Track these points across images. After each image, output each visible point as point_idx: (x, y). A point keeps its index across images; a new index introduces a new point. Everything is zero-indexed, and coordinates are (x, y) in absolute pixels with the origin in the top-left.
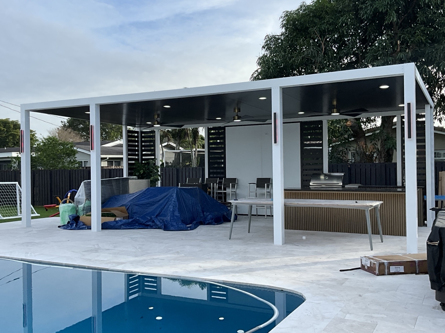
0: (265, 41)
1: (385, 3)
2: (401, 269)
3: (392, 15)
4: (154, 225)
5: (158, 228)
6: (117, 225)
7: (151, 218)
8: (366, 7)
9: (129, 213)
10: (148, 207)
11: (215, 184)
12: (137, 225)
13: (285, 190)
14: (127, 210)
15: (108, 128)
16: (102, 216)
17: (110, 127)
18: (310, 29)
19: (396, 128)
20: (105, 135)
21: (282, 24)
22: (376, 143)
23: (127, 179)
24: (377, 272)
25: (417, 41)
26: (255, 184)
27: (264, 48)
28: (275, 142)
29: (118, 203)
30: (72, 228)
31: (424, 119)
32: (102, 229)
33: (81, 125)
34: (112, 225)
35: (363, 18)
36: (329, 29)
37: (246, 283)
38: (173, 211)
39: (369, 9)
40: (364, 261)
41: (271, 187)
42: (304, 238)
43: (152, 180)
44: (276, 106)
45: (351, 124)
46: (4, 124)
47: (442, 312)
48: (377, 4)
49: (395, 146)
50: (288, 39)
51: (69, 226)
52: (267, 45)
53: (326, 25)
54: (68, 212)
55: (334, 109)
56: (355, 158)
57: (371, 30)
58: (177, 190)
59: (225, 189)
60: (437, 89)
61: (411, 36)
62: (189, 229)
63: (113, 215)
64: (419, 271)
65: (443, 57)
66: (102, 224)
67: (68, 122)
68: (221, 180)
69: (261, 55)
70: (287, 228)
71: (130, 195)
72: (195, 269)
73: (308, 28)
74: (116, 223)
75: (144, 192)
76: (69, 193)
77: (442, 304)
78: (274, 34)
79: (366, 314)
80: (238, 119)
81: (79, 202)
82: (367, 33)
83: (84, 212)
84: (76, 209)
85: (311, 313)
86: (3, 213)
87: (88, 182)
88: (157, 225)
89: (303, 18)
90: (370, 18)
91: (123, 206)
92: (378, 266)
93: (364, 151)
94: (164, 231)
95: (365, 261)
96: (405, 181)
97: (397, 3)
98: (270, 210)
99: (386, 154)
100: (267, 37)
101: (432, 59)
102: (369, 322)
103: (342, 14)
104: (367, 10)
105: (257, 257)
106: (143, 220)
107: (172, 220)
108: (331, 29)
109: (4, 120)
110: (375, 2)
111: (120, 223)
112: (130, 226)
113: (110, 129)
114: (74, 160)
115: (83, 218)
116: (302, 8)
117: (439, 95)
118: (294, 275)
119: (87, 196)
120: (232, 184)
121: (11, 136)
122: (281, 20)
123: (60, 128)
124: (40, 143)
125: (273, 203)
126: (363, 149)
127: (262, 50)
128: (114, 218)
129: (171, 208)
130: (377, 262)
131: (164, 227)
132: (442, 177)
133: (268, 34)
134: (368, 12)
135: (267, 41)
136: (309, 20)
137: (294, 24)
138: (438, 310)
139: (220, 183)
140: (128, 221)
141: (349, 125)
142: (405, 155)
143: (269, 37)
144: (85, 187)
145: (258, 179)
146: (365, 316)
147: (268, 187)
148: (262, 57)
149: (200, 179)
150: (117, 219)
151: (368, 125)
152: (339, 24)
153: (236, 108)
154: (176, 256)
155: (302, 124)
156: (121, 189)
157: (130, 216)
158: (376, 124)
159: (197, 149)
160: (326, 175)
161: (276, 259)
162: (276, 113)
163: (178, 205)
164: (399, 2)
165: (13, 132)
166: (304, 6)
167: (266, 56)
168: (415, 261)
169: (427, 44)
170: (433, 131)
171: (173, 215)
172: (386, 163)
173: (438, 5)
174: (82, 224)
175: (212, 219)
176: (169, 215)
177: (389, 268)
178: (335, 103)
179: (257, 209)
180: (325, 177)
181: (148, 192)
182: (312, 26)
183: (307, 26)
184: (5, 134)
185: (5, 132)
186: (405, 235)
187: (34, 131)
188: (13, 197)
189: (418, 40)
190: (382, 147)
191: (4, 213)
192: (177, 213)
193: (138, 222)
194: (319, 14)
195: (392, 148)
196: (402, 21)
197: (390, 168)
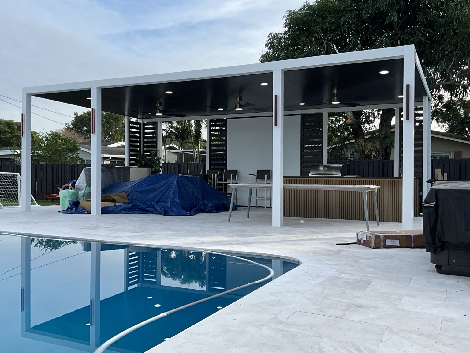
0: (268, 39)
1: (386, 2)
2: (397, 243)
3: (393, 15)
4: (154, 211)
5: (158, 214)
6: (117, 209)
7: (151, 204)
8: (368, 7)
9: (129, 199)
10: (149, 193)
11: (216, 175)
12: (137, 211)
13: (284, 177)
14: (127, 196)
15: (112, 131)
16: (102, 201)
17: (114, 130)
18: (312, 28)
19: (394, 131)
20: (109, 138)
21: (286, 23)
22: (375, 141)
23: (128, 168)
24: (373, 245)
25: (416, 42)
26: (255, 175)
27: (268, 46)
28: (276, 125)
29: (118, 190)
30: (72, 212)
31: (422, 118)
32: (102, 213)
33: (85, 128)
34: (112, 209)
35: (365, 17)
36: (332, 28)
37: (243, 252)
38: (174, 197)
39: (370, 9)
40: (360, 235)
41: (271, 179)
42: (302, 222)
43: (153, 171)
44: (278, 89)
45: (350, 121)
46: (8, 125)
47: (436, 274)
48: (378, 4)
49: (393, 143)
50: (291, 38)
51: (69, 211)
52: (270, 43)
53: (329, 24)
54: (68, 198)
55: (335, 97)
56: (354, 156)
57: (372, 30)
58: (178, 177)
59: (225, 180)
60: (435, 90)
61: (411, 37)
62: (189, 214)
63: (114, 201)
64: (414, 245)
65: (442, 57)
66: (102, 209)
67: (71, 124)
68: (222, 172)
69: (264, 53)
70: (285, 215)
71: (131, 183)
72: (193, 242)
73: (310, 27)
74: (115, 207)
75: (145, 179)
76: (71, 184)
77: (437, 266)
78: (277, 32)
79: (360, 274)
80: (240, 108)
81: (79, 189)
82: (368, 33)
83: (85, 198)
84: (76, 195)
85: (306, 273)
86: (3, 202)
87: (89, 169)
88: (157, 211)
89: (306, 17)
90: (371, 17)
91: (123, 192)
92: (374, 239)
93: (362, 149)
94: (164, 216)
95: (362, 235)
96: (402, 172)
97: (398, 3)
98: (269, 201)
99: (384, 152)
100: (270, 35)
101: (430, 59)
102: (364, 279)
103: (344, 13)
104: (369, 10)
105: (255, 235)
106: (142, 206)
107: (172, 206)
108: (333, 28)
109: (9, 121)
110: (377, 1)
111: (120, 208)
112: (129, 211)
113: (113, 132)
114: (76, 156)
115: (83, 203)
116: (305, 8)
117: (437, 96)
118: (292, 247)
119: (88, 183)
120: (232, 176)
121: (15, 137)
122: (285, 19)
123: (64, 130)
124: (43, 138)
125: (272, 186)
126: (362, 147)
127: (265, 47)
128: (114, 203)
129: (171, 194)
130: (373, 235)
131: (164, 212)
132: (438, 174)
133: (272, 32)
134: (370, 12)
135: (270, 39)
136: (312, 19)
137: (297, 24)
138: (432, 273)
139: (221, 175)
140: (127, 206)
141: (349, 122)
142: (402, 153)
143: (272, 35)
144: (85, 174)
145: (258, 171)
146: (360, 276)
147: (268, 178)
148: (265, 55)
149: (201, 170)
150: (117, 204)
151: (367, 126)
152: (341, 23)
153: (238, 97)
154: (175, 232)
155: (303, 116)
156: (122, 178)
157: (130, 202)
158: (375, 125)
159: (200, 149)
160: (325, 166)
161: (273, 236)
162: (277, 95)
163: (178, 192)
164: (400, 2)
165: (17, 134)
166: (308, 5)
167: (269, 54)
168: (410, 236)
169: (426, 45)
170: (430, 135)
171: (173, 201)
172: (384, 160)
173: (438, 6)
174: (82, 209)
175: (212, 207)
176: (169, 201)
177: (384, 241)
178: (335, 91)
179: (257, 199)
180: (324, 168)
181: (148, 179)
182: (315, 25)
183: (310, 25)
184: (9, 135)
185: (9, 133)
186: (401, 222)
187: (38, 132)
188: (14, 188)
189: (418, 40)
190: (381, 145)
191: (5, 202)
192: (177, 200)
193: (137, 207)
194: (322, 14)
195: (390, 145)
196: (402, 22)
197: (387, 165)
